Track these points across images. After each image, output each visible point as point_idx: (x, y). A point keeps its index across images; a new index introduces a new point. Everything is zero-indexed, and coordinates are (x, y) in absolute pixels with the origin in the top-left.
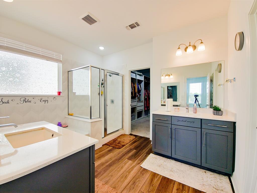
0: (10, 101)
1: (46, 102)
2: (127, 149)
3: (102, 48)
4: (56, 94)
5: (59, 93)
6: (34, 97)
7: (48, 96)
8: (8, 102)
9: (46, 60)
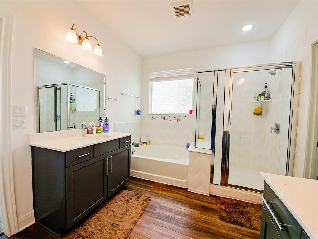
0: (156, 118)
1: (178, 120)
2: (229, 233)
3: (247, 28)
4: (188, 113)
5: (191, 112)
6: (170, 115)
7: (180, 115)
8: (155, 119)
9: (180, 79)
